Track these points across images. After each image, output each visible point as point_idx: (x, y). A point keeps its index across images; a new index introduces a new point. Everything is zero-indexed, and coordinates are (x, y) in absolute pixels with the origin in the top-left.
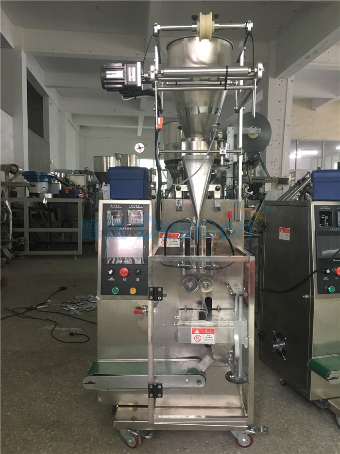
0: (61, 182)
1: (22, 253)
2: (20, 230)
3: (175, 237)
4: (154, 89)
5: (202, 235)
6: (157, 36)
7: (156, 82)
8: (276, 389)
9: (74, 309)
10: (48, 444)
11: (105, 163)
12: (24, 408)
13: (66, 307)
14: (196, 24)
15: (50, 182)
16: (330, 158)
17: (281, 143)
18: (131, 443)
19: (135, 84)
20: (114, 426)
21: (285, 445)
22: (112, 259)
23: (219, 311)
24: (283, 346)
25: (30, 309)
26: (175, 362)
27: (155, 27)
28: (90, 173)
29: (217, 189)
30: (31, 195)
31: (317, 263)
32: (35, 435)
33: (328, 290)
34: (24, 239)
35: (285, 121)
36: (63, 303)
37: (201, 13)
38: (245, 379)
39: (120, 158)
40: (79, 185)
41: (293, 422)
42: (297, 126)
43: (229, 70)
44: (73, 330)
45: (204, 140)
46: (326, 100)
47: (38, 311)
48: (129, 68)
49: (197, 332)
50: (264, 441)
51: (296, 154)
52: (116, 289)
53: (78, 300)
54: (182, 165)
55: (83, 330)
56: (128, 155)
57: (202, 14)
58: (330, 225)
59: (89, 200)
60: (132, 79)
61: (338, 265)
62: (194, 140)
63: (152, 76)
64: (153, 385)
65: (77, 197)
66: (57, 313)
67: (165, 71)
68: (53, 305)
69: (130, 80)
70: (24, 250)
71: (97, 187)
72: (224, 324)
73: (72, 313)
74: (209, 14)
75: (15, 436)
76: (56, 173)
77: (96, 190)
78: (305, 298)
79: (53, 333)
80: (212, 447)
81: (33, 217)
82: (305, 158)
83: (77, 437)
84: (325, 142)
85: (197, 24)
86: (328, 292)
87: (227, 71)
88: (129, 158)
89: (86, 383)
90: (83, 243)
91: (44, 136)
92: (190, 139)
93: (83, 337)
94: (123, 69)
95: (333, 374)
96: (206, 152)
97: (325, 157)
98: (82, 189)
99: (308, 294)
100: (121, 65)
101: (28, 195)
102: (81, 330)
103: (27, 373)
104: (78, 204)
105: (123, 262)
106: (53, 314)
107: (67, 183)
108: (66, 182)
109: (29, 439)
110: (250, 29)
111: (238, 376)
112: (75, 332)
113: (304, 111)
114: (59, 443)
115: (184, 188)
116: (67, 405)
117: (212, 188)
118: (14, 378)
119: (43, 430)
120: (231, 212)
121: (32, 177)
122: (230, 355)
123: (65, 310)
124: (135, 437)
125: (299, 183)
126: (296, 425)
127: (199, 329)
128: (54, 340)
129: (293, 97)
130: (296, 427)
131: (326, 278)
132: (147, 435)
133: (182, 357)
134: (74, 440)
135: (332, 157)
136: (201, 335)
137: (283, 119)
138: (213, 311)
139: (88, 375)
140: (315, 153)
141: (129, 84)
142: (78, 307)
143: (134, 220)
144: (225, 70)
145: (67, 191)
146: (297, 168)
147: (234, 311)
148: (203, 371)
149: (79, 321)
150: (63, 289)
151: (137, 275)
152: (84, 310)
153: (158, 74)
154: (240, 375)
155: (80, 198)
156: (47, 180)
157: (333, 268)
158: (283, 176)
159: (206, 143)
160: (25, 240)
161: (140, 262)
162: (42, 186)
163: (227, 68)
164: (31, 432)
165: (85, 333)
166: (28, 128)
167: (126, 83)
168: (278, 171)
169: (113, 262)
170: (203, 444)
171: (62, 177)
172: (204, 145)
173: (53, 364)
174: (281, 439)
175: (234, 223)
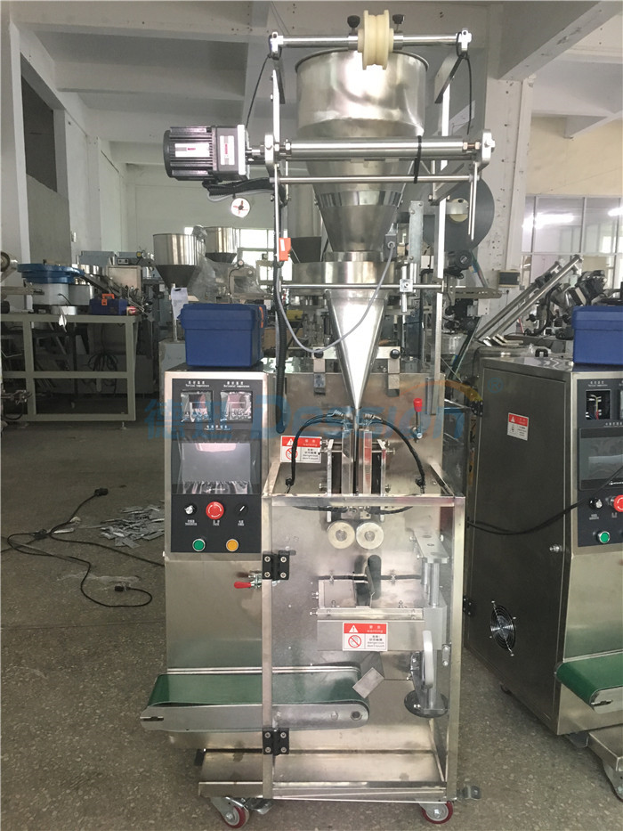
0: (92, 284)
1: (25, 418)
2: (17, 375)
3: (310, 444)
4: (271, 180)
5: (364, 447)
6: (277, 59)
7: (276, 166)
8: (493, 701)
9: (122, 535)
10: (79, 821)
11: (175, 248)
12: (34, 745)
13: (107, 531)
14: (356, 34)
15: (71, 284)
16: (595, 228)
17: (507, 205)
18: (231, 820)
19: (234, 170)
20: (199, 792)
21: (510, 817)
22: (192, 486)
23: (393, 583)
24: (510, 630)
25: (40, 536)
26: (312, 673)
27: (273, 41)
28: (149, 263)
29: (393, 356)
30: (37, 308)
31: (578, 490)
32: (55, 802)
33: (597, 538)
34: (25, 395)
35: (515, 162)
36: (102, 523)
37: (366, 13)
38: (441, 710)
39: (204, 237)
40: (127, 287)
41: (525, 769)
42: (538, 168)
43: (423, 145)
44: (122, 580)
45: (369, 259)
46: (592, 120)
47: (57, 539)
48: (222, 138)
49: (354, 630)
50: (473, 810)
51: (534, 222)
52: (200, 542)
53: (130, 516)
54: (326, 307)
55: (141, 579)
56: (220, 229)
57: (369, 14)
58: (606, 416)
59: (147, 316)
60: (227, 160)
61: (618, 491)
62: (350, 260)
63: (269, 157)
64: (272, 733)
65: (124, 313)
66: (91, 544)
67: (295, 146)
68: (83, 526)
69: (222, 162)
70: (26, 413)
71: (161, 290)
72: (405, 614)
73: (120, 544)
74: (382, 13)
75: (17, 805)
76: (83, 267)
77: (159, 296)
78: (554, 552)
79: (85, 586)
80: (379, 823)
81: (41, 345)
82: (549, 230)
83: (132, 805)
84: (589, 199)
85: (359, 34)
86: (597, 541)
87: (420, 148)
88: (220, 233)
89: (145, 720)
90: (136, 395)
91: (58, 188)
92: (341, 255)
93: (139, 595)
94: (208, 140)
95: (603, 695)
96: (375, 288)
97: (586, 226)
98: (133, 295)
99: (560, 544)
100: (205, 130)
101: (30, 308)
102: (137, 580)
103: (38, 672)
104: (126, 325)
105: (212, 492)
106: (84, 545)
107: (104, 286)
108: (101, 283)
109: (45, 810)
110: (464, 47)
111: (428, 706)
112: (124, 585)
113: (552, 141)
114: (99, 818)
115: (330, 353)
116: (113, 738)
117: (384, 353)
118: (14, 683)
119: (68, 791)
120: (420, 400)
121: (36, 274)
122: (414, 661)
123: (106, 538)
124: (238, 810)
125: (539, 283)
126: (531, 776)
127: (357, 626)
128: (86, 601)
129: (532, 114)
130: (531, 780)
131: (594, 517)
132: (260, 806)
133: (324, 662)
134: (126, 811)
135: (599, 228)
136: (361, 635)
137: (512, 160)
138: (383, 582)
139: (149, 704)
140: (568, 218)
141: (220, 170)
142: (129, 533)
143: (233, 410)
144: (416, 145)
145: (104, 302)
146: (535, 250)
147: (422, 583)
148: (364, 696)
149: (131, 560)
150: (102, 493)
151: (241, 516)
152: (142, 538)
153: (281, 150)
154: (432, 704)
155: (130, 315)
156: (65, 279)
157: (607, 496)
158: (509, 269)
159: (372, 265)
160: (27, 395)
161: (245, 492)
162: (56, 292)
163: (420, 142)
164: (47, 796)
165: (143, 587)
166: (27, 172)
167: (215, 169)
168: (500, 260)
169: (194, 492)
170: (362, 817)
171: (95, 273)
172: (369, 270)
173: (86, 651)
174: (503, 805)
175: (424, 419)
